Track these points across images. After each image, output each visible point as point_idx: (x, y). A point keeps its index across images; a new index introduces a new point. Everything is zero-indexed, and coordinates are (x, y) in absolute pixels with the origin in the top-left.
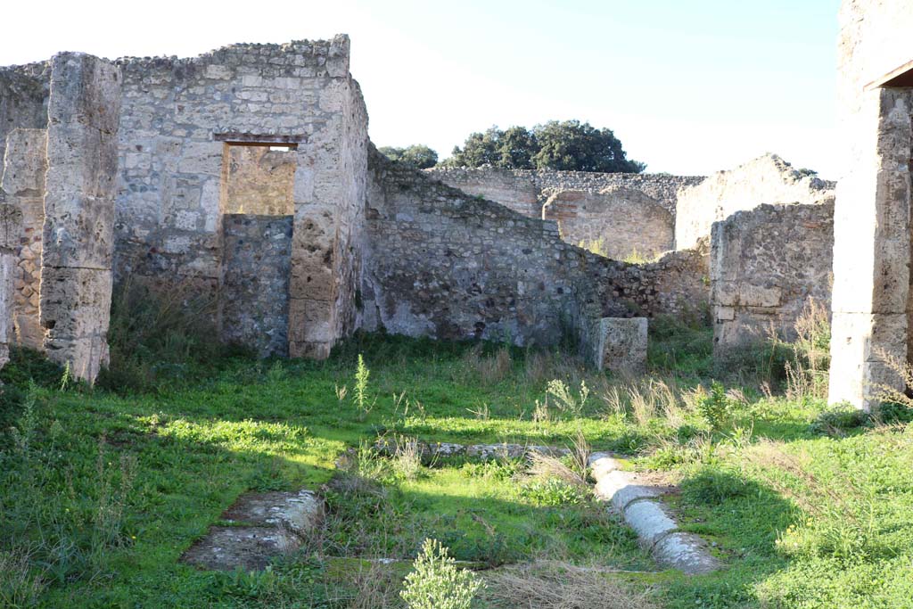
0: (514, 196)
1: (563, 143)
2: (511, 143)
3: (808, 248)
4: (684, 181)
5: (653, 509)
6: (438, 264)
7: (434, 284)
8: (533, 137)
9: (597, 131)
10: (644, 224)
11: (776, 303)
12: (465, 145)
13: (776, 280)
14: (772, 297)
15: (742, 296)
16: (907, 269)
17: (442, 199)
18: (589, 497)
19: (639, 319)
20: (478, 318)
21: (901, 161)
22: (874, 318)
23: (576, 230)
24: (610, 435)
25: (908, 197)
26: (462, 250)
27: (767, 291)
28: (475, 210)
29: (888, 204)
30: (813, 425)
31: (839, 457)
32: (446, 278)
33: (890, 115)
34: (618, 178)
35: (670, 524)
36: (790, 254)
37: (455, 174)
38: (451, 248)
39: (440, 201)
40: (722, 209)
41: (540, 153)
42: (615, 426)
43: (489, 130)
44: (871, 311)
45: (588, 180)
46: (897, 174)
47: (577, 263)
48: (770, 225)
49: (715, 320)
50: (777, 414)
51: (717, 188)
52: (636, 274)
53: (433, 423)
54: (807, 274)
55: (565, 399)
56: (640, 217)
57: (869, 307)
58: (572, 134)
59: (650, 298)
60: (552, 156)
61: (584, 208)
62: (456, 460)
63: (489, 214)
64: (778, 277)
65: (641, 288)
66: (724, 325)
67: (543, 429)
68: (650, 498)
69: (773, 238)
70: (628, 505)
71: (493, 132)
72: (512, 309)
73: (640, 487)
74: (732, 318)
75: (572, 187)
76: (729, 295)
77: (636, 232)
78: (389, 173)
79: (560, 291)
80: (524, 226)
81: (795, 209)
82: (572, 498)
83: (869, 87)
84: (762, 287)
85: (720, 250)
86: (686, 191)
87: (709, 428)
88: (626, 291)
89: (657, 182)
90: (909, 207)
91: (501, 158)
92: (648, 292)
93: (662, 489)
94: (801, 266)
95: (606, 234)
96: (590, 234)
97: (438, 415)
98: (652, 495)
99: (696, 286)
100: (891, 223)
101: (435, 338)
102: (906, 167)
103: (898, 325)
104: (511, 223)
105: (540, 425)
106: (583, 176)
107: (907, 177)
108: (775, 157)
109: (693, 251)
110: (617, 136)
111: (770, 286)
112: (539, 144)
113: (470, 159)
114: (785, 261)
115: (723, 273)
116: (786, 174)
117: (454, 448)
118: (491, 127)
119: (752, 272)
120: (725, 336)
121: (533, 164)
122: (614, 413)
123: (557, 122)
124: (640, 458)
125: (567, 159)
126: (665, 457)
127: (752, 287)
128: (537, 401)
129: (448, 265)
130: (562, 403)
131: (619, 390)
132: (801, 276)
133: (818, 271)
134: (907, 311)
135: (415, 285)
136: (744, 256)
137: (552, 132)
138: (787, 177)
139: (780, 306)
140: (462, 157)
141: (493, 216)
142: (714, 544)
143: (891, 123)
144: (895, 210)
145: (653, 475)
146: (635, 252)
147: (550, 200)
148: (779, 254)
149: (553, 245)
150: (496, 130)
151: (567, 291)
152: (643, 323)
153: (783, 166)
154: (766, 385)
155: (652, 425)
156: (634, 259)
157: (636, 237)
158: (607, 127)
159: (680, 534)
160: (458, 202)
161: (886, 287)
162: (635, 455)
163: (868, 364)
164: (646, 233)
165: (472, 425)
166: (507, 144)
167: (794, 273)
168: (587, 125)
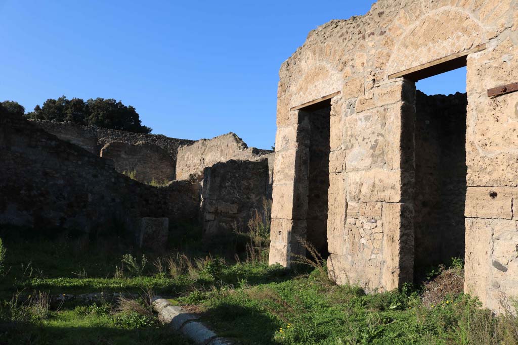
0: (83, 141)
1: (105, 112)
2: (73, 109)
3: (252, 184)
4: (179, 141)
5: (199, 326)
6: (37, 180)
7: (35, 192)
8: (87, 106)
9: (126, 107)
10: (159, 164)
11: (236, 212)
12: (43, 106)
13: (236, 200)
14: (234, 209)
15: (219, 207)
16: (307, 198)
17: (43, 140)
18: (158, 322)
19: (164, 218)
20: (62, 214)
21: (306, 146)
22: (293, 222)
23: (119, 165)
24: (159, 285)
25: (308, 164)
26: (54, 172)
27: (232, 205)
28: (64, 149)
29: (300, 166)
30: (265, 276)
31: (282, 292)
32: (43, 189)
33: (302, 124)
34: (143, 136)
35: (212, 334)
36: (243, 186)
37: (47, 125)
38: (48, 171)
39: (42, 141)
40: (204, 159)
41: (91, 116)
42: (160, 279)
43: (60, 99)
44: (291, 218)
45: (126, 136)
46: (304, 152)
47: (124, 185)
48: (234, 171)
49: (205, 220)
50: (245, 271)
51: (201, 148)
52: (156, 193)
53: (51, 282)
54: (251, 197)
55: (133, 265)
56: (156, 160)
57: (290, 217)
58: (111, 108)
59: (163, 206)
60: (98, 118)
61: (125, 152)
62: (70, 305)
63: (73, 152)
64: (236, 198)
65: (158, 200)
66: (209, 223)
67: (120, 283)
68: (195, 320)
69: (236, 177)
70: (183, 324)
71: (63, 100)
72: (84, 210)
73: (187, 314)
74: (213, 219)
75: (116, 139)
76: (212, 207)
77: (154, 168)
78: (9, 120)
79: (113, 200)
80: (94, 161)
81: (247, 163)
82: (148, 323)
83: (293, 109)
84: (229, 203)
85: (209, 183)
86: (184, 148)
87: (213, 279)
88: (150, 202)
89: (165, 141)
90: (309, 168)
91: (67, 116)
92: (162, 202)
93: (198, 314)
94: (248, 193)
95: (137, 168)
96: (128, 167)
97: (51, 277)
98: (195, 318)
99: (188, 201)
100: (301, 175)
101: (33, 226)
102: (308, 149)
103: (303, 226)
104: (86, 159)
105: (117, 281)
106: (123, 134)
107: (308, 154)
108: (234, 135)
109: (187, 181)
110: (137, 111)
111: (233, 203)
112: (90, 111)
113: (46, 115)
114: (241, 190)
115: (210, 195)
116: (240, 145)
117: (67, 297)
118: (61, 97)
119: (224, 195)
120: (209, 229)
121: (86, 122)
122: (160, 272)
123: (103, 99)
124: (180, 298)
125: (107, 121)
126: (196, 296)
127: (224, 203)
128: (117, 267)
129: (44, 181)
130: (132, 267)
131: (161, 260)
132: (248, 198)
133: (257, 196)
134: (306, 219)
135: (21, 192)
136: (221, 187)
137: (99, 105)
138: (240, 146)
139: (237, 214)
140: (41, 113)
141: (76, 154)
142: (239, 342)
143: (302, 127)
144: (303, 169)
145: (190, 307)
146: (153, 179)
147: (105, 146)
148: (238, 186)
149: (111, 173)
150: (65, 99)
151: (118, 200)
152: (166, 221)
153: (238, 140)
154: (237, 256)
155: (181, 279)
156: (153, 184)
157: (154, 171)
158: (131, 106)
159: (220, 338)
160: (53, 143)
161: (298, 206)
162: (177, 296)
163: (290, 244)
164: (160, 169)
165: (76, 282)
166: (71, 109)
167: (245, 196)
168: (120, 103)
